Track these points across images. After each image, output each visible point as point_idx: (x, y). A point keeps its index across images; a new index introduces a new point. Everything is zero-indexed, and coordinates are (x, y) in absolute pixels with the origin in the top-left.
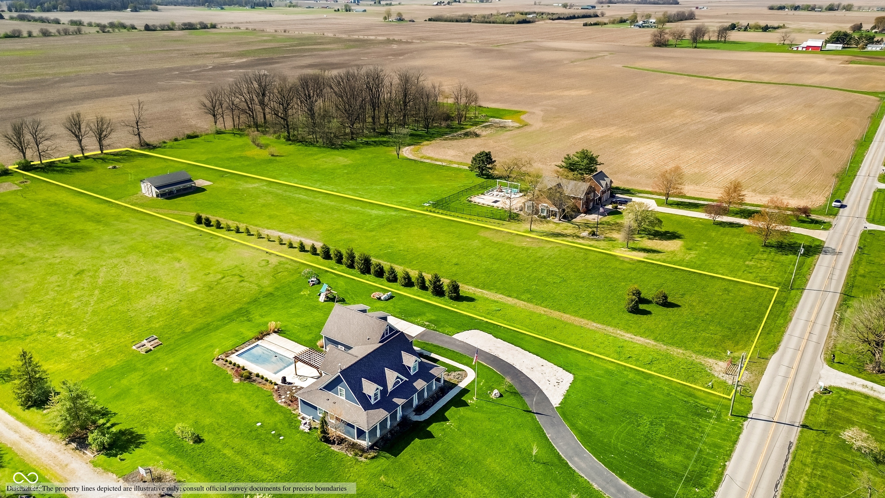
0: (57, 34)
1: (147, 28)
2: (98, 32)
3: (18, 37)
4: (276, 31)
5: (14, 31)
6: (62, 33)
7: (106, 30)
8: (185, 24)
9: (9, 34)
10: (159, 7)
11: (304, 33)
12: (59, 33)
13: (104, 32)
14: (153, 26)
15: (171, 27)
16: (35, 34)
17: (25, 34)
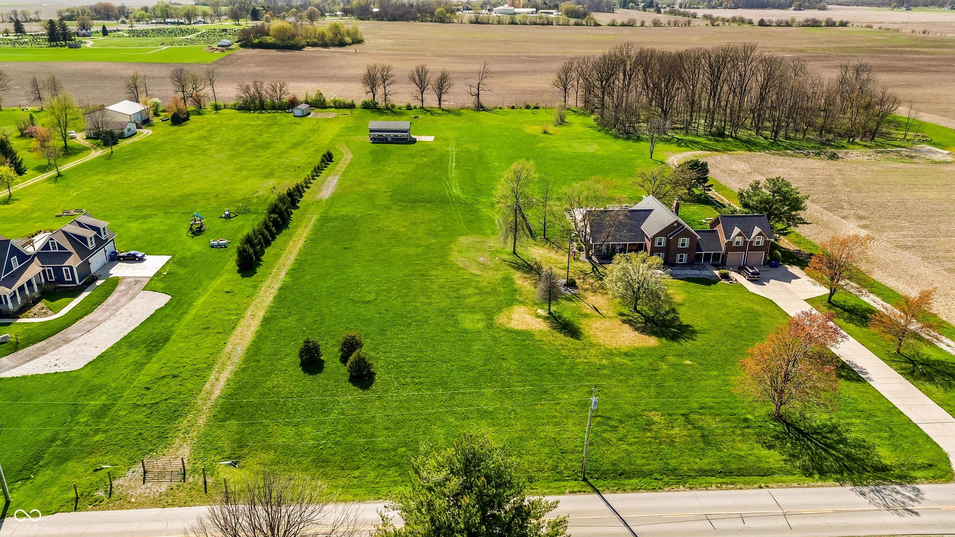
0: (667, 25)
1: (762, 23)
2: (707, 25)
3: (632, 26)
4: (913, 32)
5: (630, 20)
6: (672, 24)
7: (716, 24)
8: (807, 21)
9: (625, 22)
10: (829, 7)
11: (947, 35)
12: (669, 24)
13: (713, 25)
14: (769, 21)
15: (790, 22)
16: (647, 24)
17: (638, 24)
